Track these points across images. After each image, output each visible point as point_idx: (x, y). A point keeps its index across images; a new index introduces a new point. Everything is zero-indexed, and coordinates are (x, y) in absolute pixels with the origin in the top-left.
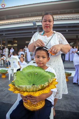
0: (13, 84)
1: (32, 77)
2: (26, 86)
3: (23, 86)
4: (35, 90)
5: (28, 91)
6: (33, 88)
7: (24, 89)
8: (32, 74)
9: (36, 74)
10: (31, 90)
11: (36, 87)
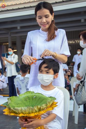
0: (9, 107)
1: (29, 102)
2: (22, 108)
3: (19, 108)
4: (31, 112)
5: (24, 113)
6: (29, 110)
7: (20, 111)
8: (30, 98)
9: (35, 97)
10: (27, 112)
11: (32, 108)
